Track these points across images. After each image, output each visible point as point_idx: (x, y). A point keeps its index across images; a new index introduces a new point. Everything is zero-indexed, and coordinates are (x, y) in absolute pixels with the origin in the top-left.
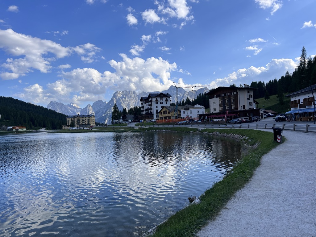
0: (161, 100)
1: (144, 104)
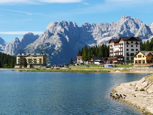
0: (131, 43)
1: (113, 46)
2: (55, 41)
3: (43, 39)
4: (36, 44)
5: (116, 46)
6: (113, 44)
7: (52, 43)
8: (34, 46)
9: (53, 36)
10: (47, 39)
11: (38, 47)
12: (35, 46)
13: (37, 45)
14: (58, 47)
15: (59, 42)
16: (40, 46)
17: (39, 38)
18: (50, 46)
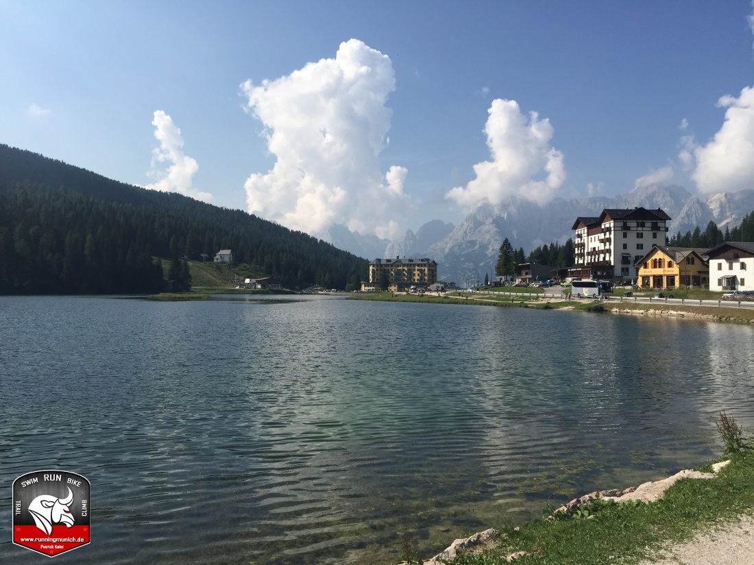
0: (638, 226)
1: (585, 236)
2: (488, 237)
3: (461, 233)
4: (448, 243)
5: (593, 237)
6: (583, 231)
7: (480, 240)
8: (444, 246)
9: (482, 226)
10: (470, 232)
11: (451, 249)
12: (446, 246)
13: (450, 245)
14: (493, 250)
15: (496, 240)
16: (457, 248)
17: (455, 230)
18: (477, 247)
